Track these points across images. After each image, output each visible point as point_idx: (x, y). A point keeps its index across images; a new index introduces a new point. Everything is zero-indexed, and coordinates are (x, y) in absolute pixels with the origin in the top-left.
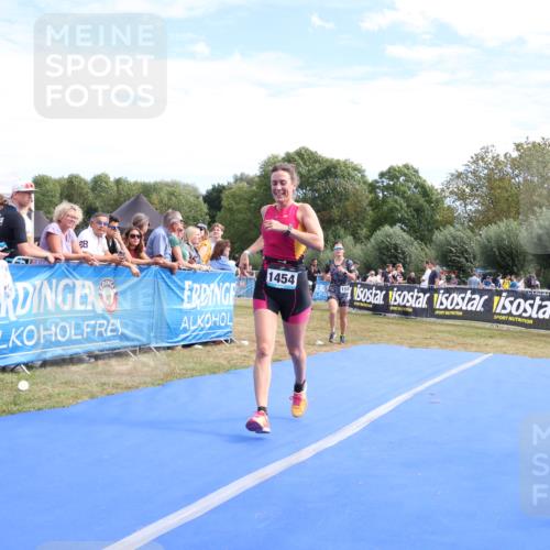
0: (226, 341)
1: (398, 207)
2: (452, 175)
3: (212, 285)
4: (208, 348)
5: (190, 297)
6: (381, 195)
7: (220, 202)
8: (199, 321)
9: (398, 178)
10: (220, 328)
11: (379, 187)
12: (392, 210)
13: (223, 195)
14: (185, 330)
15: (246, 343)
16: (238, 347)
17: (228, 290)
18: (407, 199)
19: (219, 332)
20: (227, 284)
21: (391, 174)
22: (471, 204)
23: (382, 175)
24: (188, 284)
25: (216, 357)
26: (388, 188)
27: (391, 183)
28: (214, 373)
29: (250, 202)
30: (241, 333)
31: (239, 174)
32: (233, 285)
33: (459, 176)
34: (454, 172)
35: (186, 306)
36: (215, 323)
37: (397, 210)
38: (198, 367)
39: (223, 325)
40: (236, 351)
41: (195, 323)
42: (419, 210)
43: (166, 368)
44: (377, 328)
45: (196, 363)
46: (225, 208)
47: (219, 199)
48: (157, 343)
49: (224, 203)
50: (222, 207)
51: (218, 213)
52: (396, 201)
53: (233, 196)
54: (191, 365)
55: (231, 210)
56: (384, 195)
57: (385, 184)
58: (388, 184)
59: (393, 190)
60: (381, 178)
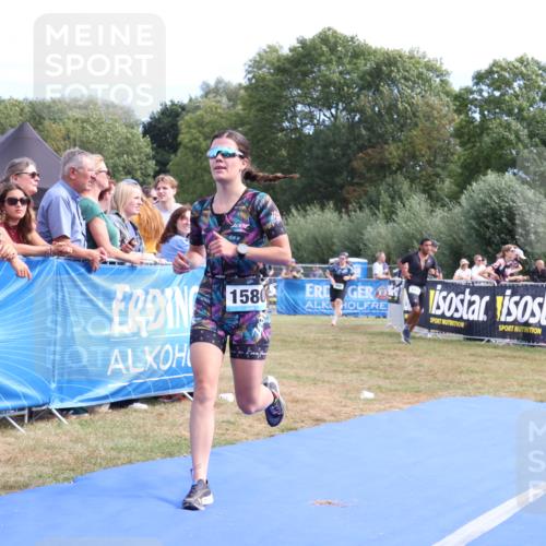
1: (512, 137)
3: (168, 291)
4: (159, 408)
5: (123, 314)
6: (477, 116)
7: (175, 136)
9: (509, 84)
11: (473, 102)
12: (500, 143)
13: (180, 122)
14: (117, 374)
15: (229, 397)
21: (492, 76)
23: (479, 78)
24: (121, 289)
25: (173, 425)
26: (491, 103)
27: (497, 94)
28: (171, 455)
31: (212, 83)
35: (117, 330)
37: (509, 142)
38: (139, 444)
43: (79, 449)
44: (474, 366)
45: (136, 437)
46: (186, 147)
47: (173, 129)
48: (62, 400)
49: (184, 138)
50: (180, 144)
51: (173, 156)
52: (508, 127)
53: (200, 124)
54: (127, 441)
55: (195, 150)
56: (482, 115)
57: (485, 95)
58: (491, 95)
59: (500, 107)
60: (477, 84)
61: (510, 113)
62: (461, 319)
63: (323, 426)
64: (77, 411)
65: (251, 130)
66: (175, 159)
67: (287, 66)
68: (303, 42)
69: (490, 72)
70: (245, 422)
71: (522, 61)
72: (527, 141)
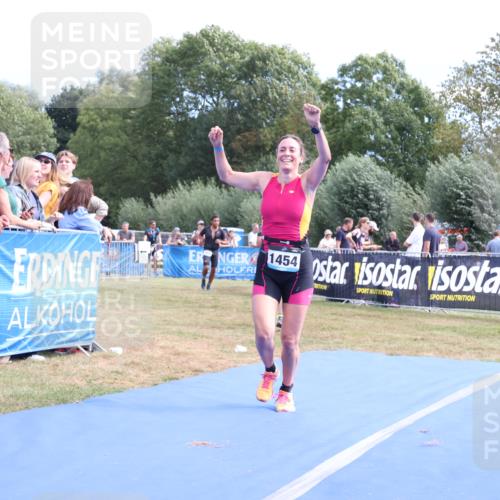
0: (86, 348)
1: (371, 124)
2: (459, 70)
3: (61, 256)
4: (55, 360)
5: (23, 276)
6: (340, 104)
7: (74, 117)
8: (40, 316)
9: (369, 77)
10: (73, 326)
11: (337, 91)
12: (360, 129)
14: (16, 331)
15: (119, 350)
16: (105, 357)
17: (87, 262)
18: (384, 111)
20: (86, 253)
21: (360, 69)
22: (489, 117)
23: (344, 71)
24: (19, 253)
25: (67, 375)
26: (353, 93)
27: (359, 85)
28: (64, 402)
29: (125, 117)
32: (97, 254)
33: (469, 71)
34: (462, 66)
35: (17, 290)
36: (66, 317)
37: (368, 128)
38: (36, 392)
39: (79, 321)
40: (102, 364)
41: (32, 318)
42: (403, 129)
44: (335, 324)
45: (33, 385)
46: (84, 127)
47: (73, 112)
49: (82, 119)
50: (78, 124)
51: (72, 135)
52: (366, 114)
53: (97, 107)
54: (25, 389)
55: (93, 130)
56: (345, 103)
57: (348, 86)
58: (353, 86)
59: (361, 97)
60: (342, 76)
61: (369, 103)
62: (324, 282)
63: (201, 376)
65: (143, 113)
66: (73, 137)
67: (175, 56)
68: (189, 38)
69: (355, 65)
70: (132, 372)
71: (383, 56)
72: (383, 127)
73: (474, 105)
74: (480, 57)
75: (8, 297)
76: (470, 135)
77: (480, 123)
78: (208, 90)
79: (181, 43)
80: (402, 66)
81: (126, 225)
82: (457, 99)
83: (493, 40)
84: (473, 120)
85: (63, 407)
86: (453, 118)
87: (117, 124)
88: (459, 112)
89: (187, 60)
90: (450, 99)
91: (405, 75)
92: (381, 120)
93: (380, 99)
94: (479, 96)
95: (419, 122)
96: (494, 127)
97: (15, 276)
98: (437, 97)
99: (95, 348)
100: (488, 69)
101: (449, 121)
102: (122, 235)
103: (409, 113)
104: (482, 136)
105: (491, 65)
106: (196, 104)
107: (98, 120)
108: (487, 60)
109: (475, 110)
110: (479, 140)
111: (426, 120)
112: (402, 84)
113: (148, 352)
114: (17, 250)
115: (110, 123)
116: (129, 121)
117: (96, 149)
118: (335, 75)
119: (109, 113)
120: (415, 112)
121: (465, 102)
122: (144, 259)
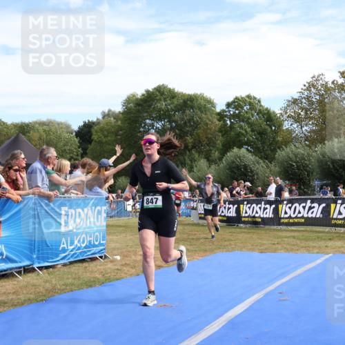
0: (101, 257)
1: (244, 132)
2: (289, 101)
3: (86, 210)
4: (85, 264)
5: (66, 223)
6: (228, 122)
7: (91, 137)
8: (76, 242)
9: (242, 108)
10: (95, 246)
11: (226, 116)
12: (239, 135)
13: (93, 130)
14: (64, 250)
15: (118, 258)
16: (111, 262)
17: (99, 212)
18: (251, 125)
19: (95, 250)
20: (99, 208)
21: (236, 103)
22: (306, 125)
23: (228, 105)
24: (63, 210)
25: (92, 272)
26: (234, 116)
27: (237, 112)
28: (91, 286)
29: (116, 135)
30: (114, 249)
31: (106, 111)
32: (104, 208)
33: (295, 101)
34: (290, 99)
35: (63, 229)
36: (90, 242)
37: (243, 134)
38: (76, 282)
39: (97, 243)
40: (110, 265)
41: (72, 243)
42: (262, 133)
43: (48, 285)
44: (231, 238)
45: (74, 279)
46: (96, 141)
47: (90, 134)
48: (39, 263)
49: (95, 137)
50: (92, 140)
51: (89, 146)
52: (241, 127)
53: (102, 130)
54: (70, 281)
55: (100, 143)
56: (231, 122)
57: (232, 113)
58: (234, 113)
59: (239, 118)
60: (227, 108)
61: (243, 121)
62: (225, 216)
63: (162, 269)
64: (47, 267)
65: (125, 132)
66: (90, 147)
67: (141, 103)
68: (148, 91)
69: (234, 102)
70: (125, 269)
71: (249, 96)
72: (251, 133)
73: (297, 119)
74: (299, 95)
75: (59, 233)
76: (297, 135)
77: (301, 128)
78: (160, 119)
79: (143, 95)
80: (259, 101)
81: (120, 191)
82: (288, 117)
83: (305, 86)
84: (297, 127)
85: (90, 289)
86: (287, 127)
87: (113, 139)
88: (290, 123)
89: (148, 104)
90: (285, 116)
91: (261, 106)
92: (250, 129)
93: (249, 118)
94: (300, 114)
95: (269, 129)
96: (309, 130)
97: (63, 222)
98: (278, 115)
99: (106, 257)
100: (304, 100)
101: (284, 128)
102: (118, 196)
103: (264, 125)
104: (303, 135)
105: (305, 98)
106: (153, 126)
107: (103, 137)
108: (303, 96)
109: (298, 122)
110: (301, 137)
111: (273, 128)
112: (260, 110)
113: (133, 257)
114: (63, 208)
115: (109, 138)
116: (119, 137)
117: (102, 153)
118: (224, 107)
119: (108, 133)
120: (267, 125)
121: (293, 118)
122: (129, 208)
